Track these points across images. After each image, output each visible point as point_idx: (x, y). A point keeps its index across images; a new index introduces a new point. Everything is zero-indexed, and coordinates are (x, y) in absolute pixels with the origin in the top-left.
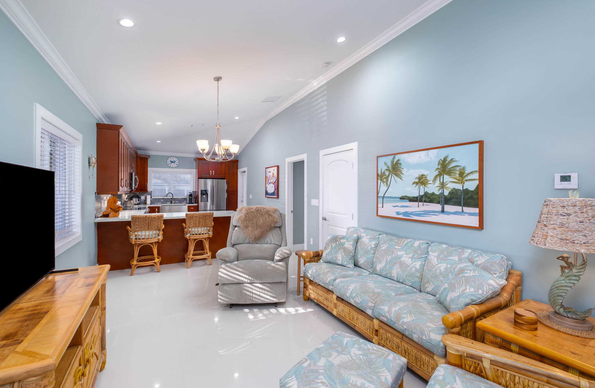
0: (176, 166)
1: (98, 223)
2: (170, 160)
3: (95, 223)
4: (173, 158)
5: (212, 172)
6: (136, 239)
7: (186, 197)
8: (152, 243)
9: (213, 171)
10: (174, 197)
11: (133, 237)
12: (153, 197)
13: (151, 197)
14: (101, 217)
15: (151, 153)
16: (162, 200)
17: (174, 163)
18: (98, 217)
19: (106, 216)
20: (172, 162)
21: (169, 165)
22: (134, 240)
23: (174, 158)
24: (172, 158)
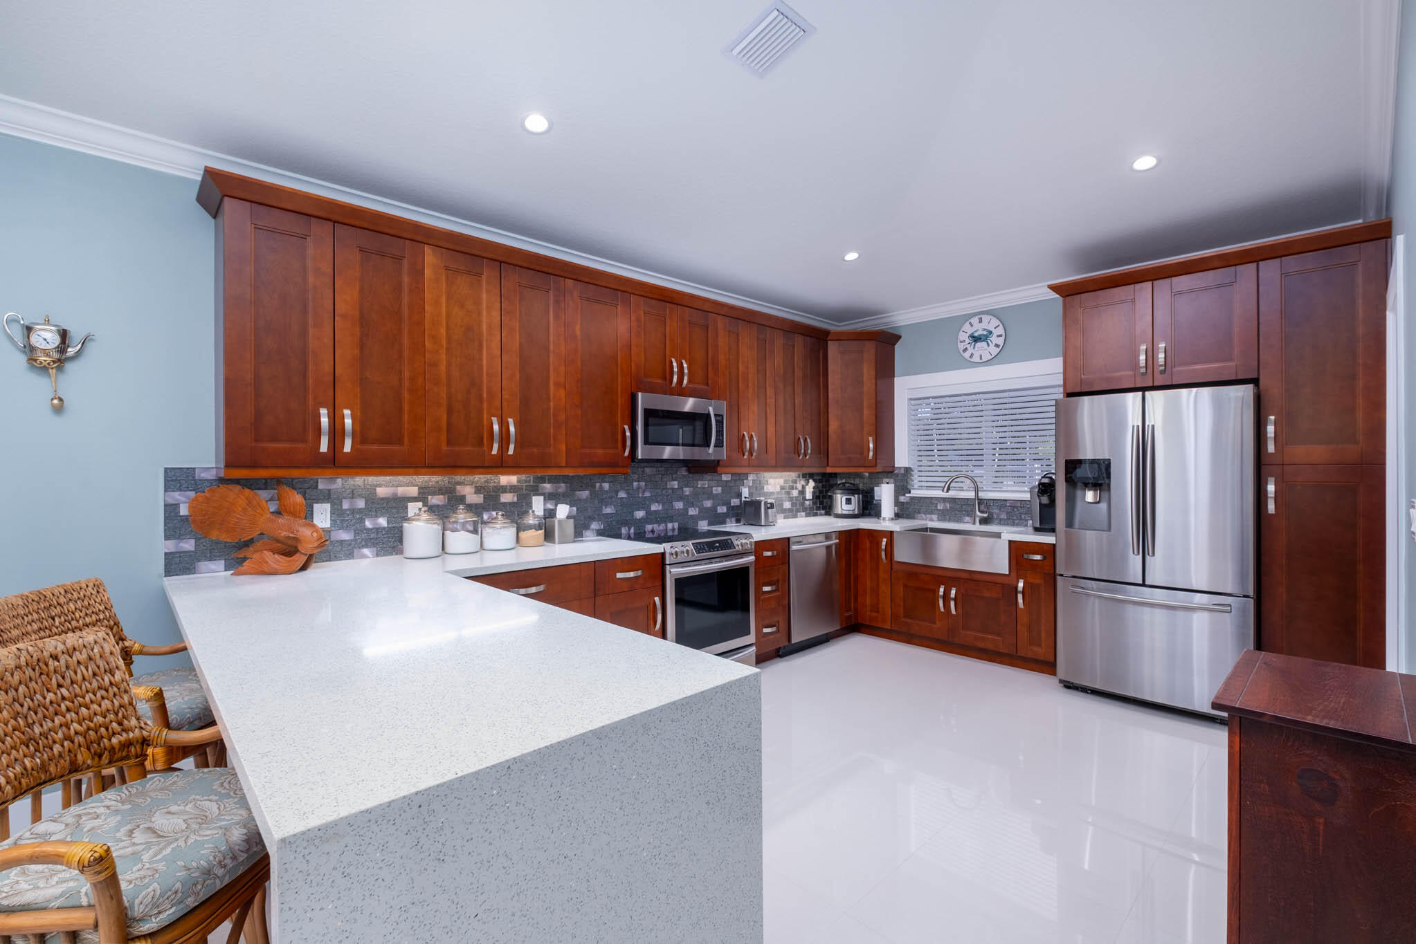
0: (995, 351)
2: (970, 330)
4: (981, 321)
9: (1163, 345)
10: (982, 495)
15: (902, 318)
16: (940, 507)
17: (984, 344)
20: (976, 339)
21: (967, 355)
23: (985, 318)
24: (975, 320)
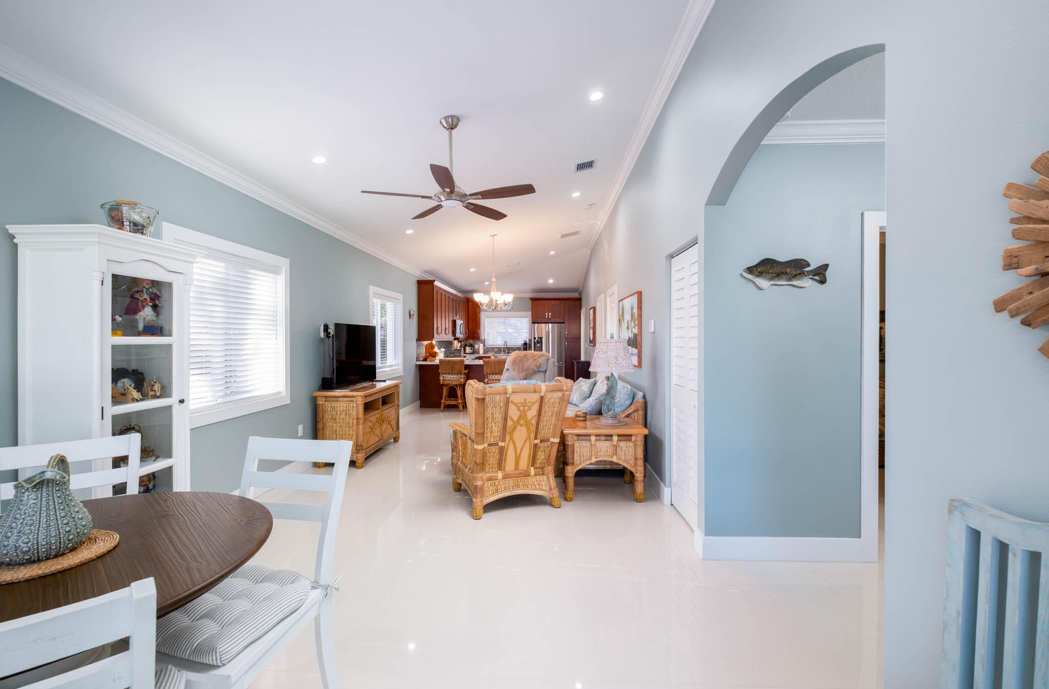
1: (420, 365)
3: (416, 365)
5: (548, 315)
6: (443, 380)
7: (520, 346)
8: (456, 385)
9: (550, 314)
10: (508, 346)
11: (441, 378)
12: (487, 346)
13: (484, 345)
14: (422, 361)
16: (496, 350)
18: (419, 361)
19: (425, 360)
22: (441, 381)
